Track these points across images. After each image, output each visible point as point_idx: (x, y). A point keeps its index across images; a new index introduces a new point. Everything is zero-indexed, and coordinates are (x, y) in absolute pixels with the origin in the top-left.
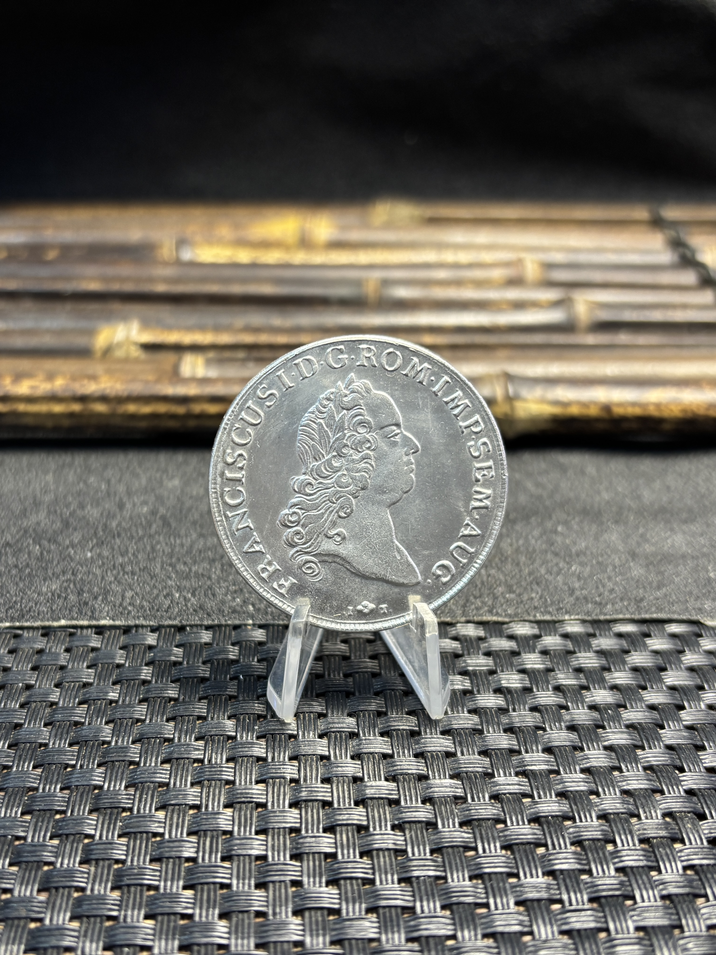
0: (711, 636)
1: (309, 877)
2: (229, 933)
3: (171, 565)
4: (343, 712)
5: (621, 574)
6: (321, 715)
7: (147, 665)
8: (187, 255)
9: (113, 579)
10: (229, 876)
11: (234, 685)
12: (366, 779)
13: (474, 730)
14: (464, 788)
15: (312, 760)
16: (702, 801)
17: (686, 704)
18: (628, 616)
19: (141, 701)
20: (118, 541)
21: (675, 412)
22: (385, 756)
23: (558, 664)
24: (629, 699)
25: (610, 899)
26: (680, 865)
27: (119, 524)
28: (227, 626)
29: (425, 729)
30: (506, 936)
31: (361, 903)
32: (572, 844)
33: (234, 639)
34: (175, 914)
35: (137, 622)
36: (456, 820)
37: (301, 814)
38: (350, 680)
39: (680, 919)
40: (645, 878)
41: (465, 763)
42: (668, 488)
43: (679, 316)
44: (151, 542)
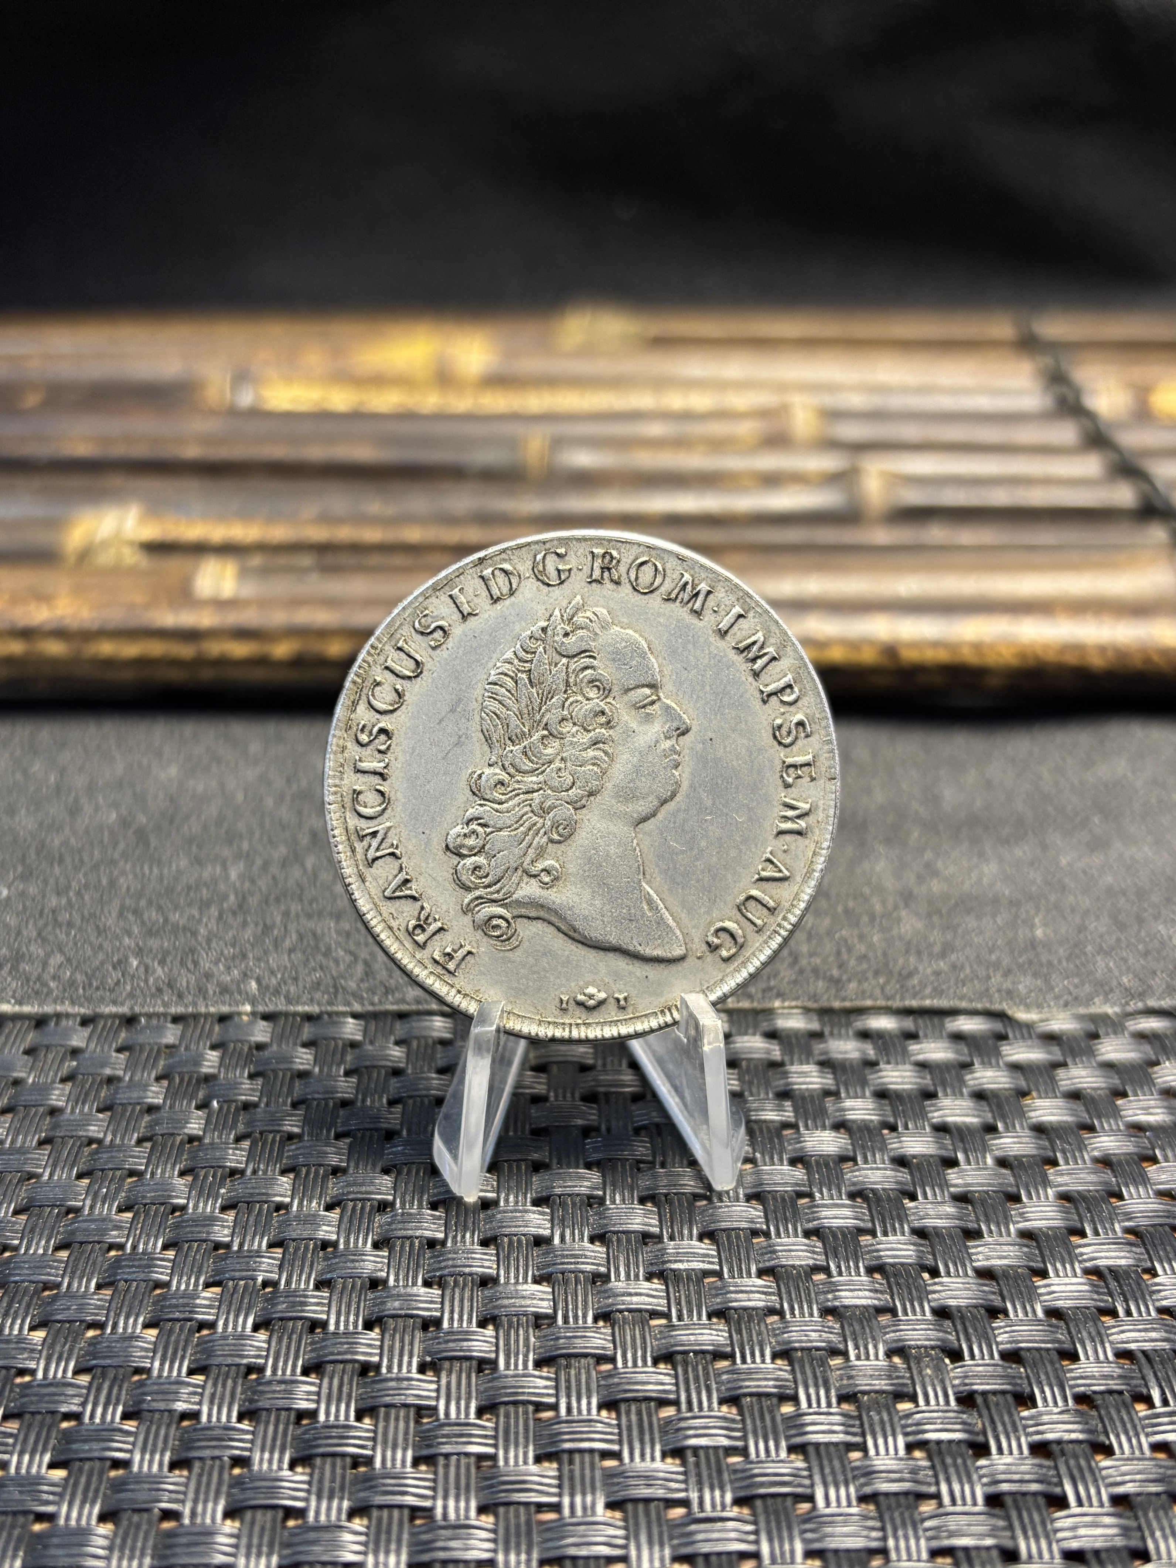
0: (1023, 1037)
1: (263, 1451)
2: (110, 1548)
3: (135, 912)
4: (374, 1165)
5: (882, 930)
6: (336, 1171)
7: (63, 1080)
8: (246, 399)
9: (35, 934)
10: (130, 1447)
11: (200, 1118)
12: (391, 1282)
13: (590, 1197)
14: (554, 1300)
15: (306, 1248)
16: (959, 1327)
17: (960, 1156)
18: (881, 1003)
19: (41, 1143)
20: (57, 870)
21: (1007, 657)
22: (432, 1243)
23: (751, 1083)
24: (863, 1147)
25: (770, 1501)
26: (901, 1442)
27: (65, 843)
28: (207, 1015)
29: (507, 1195)
30: (581, 1563)
31: (341, 1499)
32: (721, 1402)
33: (215, 1038)
34: (25, 1513)
35: (59, 1008)
36: (531, 1356)
37: (269, 1342)
38: (399, 1108)
39: (884, 1539)
40: (836, 1463)
41: (563, 1256)
42: (989, 784)
43: (1037, 497)
44: (111, 873)
